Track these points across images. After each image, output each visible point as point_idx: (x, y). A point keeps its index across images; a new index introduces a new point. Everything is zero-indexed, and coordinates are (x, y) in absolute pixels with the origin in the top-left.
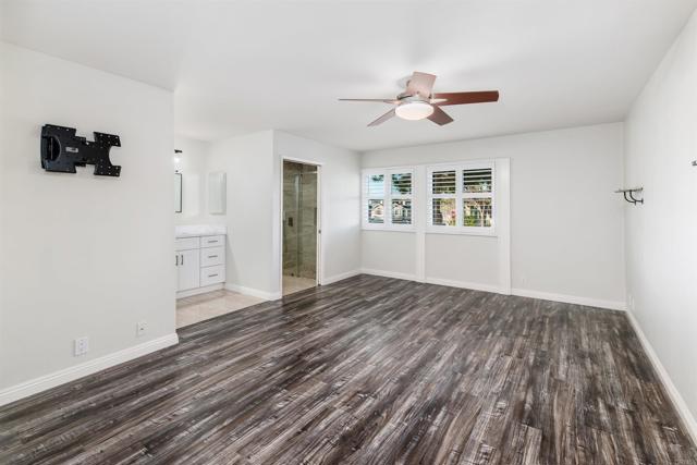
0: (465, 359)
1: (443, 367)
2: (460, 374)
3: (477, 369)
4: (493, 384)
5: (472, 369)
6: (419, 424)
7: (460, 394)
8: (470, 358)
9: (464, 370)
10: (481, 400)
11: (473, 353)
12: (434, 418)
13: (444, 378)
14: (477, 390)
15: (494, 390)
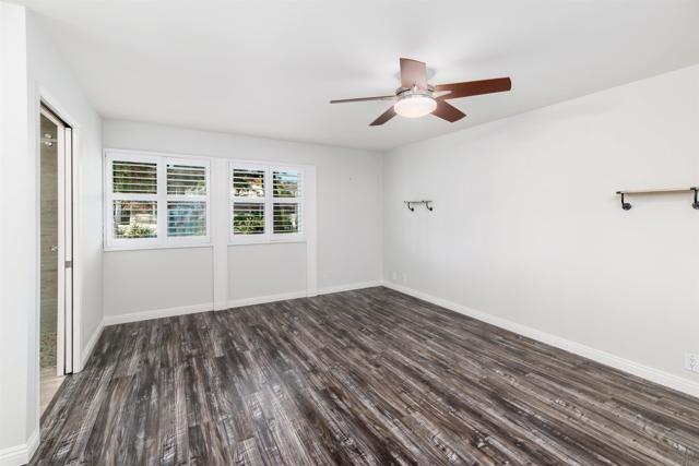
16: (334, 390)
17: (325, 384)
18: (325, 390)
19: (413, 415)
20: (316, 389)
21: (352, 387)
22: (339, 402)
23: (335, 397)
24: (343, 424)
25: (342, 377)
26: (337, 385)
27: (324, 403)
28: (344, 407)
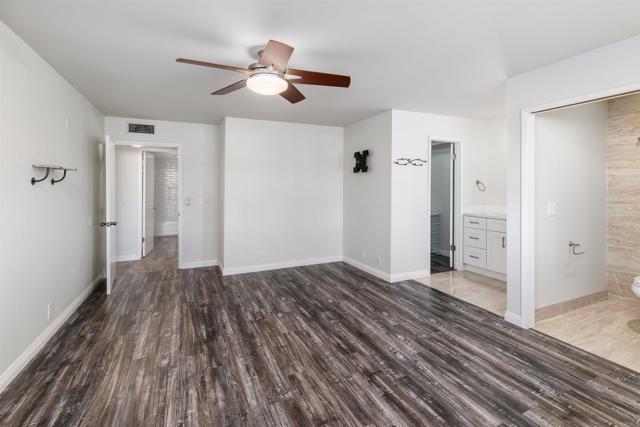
0: (224, 388)
1: (236, 364)
2: (215, 366)
3: (203, 383)
4: (178, 376)
5: (207, 379)
6: (212, 325)
7: (202, 351)
8: (220, 395)
9: (215, 374)
10: (183, 356)
11: (221, 404)
12: (207, 331)
13: (224, 355)
14: (191, 361)
15: (176, 370)
16: (344, 352)
17: (354, 358)
18: (352, 351)
19: (287, 331)
20: (361, 353)
21: (327, 353)
22: (340, 342)
23: (343, 346)
24: (337, 329)
25: (336, 364)
26: (342, 356)
27: (352, 341)
28: (336, 338)
